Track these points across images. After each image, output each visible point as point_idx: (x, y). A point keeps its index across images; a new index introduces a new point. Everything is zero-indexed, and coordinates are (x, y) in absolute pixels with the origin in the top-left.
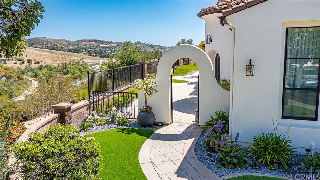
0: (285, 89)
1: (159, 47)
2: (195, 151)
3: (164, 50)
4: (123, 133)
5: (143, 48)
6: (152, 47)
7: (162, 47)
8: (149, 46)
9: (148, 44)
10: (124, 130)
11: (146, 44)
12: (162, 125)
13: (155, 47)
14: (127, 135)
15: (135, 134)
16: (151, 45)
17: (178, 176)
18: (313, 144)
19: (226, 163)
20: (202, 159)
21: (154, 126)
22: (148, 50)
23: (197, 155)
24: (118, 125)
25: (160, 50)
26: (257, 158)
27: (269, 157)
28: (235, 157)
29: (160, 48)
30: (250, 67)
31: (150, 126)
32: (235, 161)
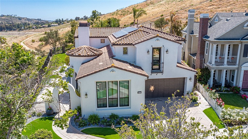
0: (97, 99)
1: (26, 19)
2: (71, 123)
3: (31, 22)
4: (42, 120)
5: (11, 20)
6: (20, 19)
7: (29, 19)
8: (16, 18)
9: (15, 16)
10: (42, 119)
11: (13, 16)
12: (57, 113)
13: (22, 19)
14: (45, 121)
15: (47, 120)
16: (18, 17)
17: (67, 133)
18: (106, 115)
19: (81, 126)
20: (74, 126)
21: (54, 115)
22: (16, 22)
23: (72, 124)
24: (38, 116)
25: (27, 21)
26: (90, 122)
27: (93, 122)
28: (83, 124)
29: (28, 20)
30: (86, 95)
31: (52, 115)
32: (83, 125)
